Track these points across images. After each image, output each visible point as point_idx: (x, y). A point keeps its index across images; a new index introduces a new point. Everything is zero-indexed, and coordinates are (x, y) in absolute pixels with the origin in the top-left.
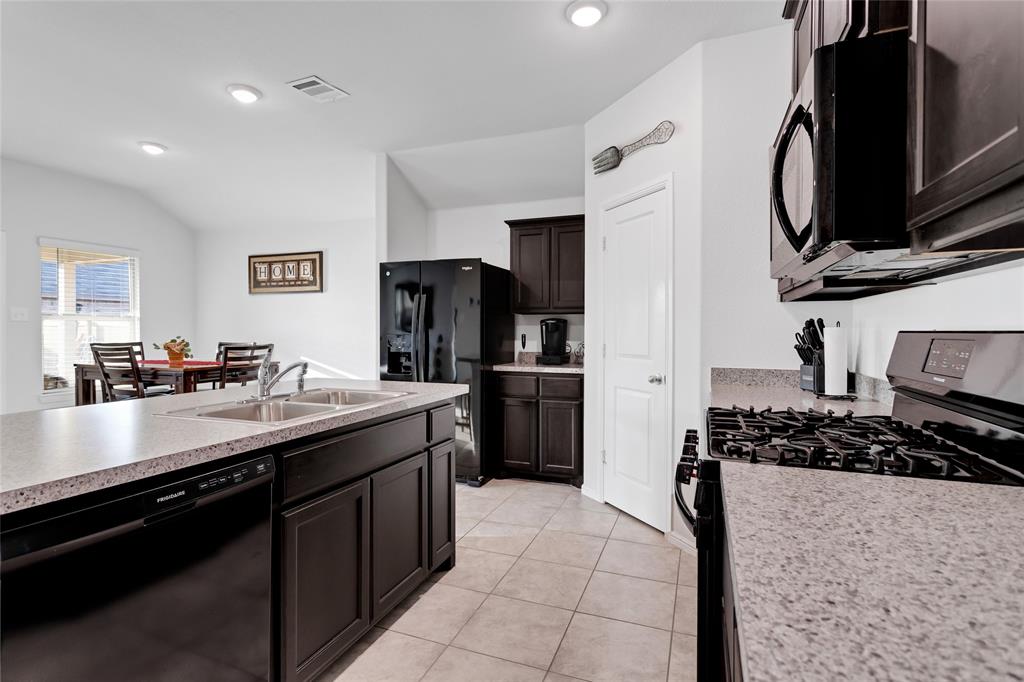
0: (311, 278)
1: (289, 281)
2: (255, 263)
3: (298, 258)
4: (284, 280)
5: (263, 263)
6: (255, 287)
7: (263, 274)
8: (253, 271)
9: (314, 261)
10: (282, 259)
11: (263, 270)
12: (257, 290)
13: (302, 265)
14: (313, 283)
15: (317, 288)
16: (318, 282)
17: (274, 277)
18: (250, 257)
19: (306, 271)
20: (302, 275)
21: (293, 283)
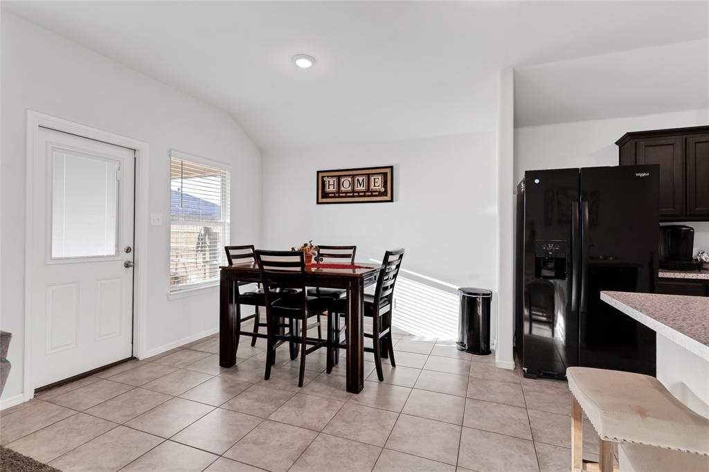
0: (383, 190)
1: (358, 192)
2: (323, 177)
3: (368, 173)
4: (353, 191)
5: (331, 176)
6: (323, 197)
7: (331, 187)
8: (321, 184)
9: (385, 174)
10: (352, 173)
11: (331, 183)
12: (325, 200)
13: (372, 179)
14: (384, 194)
15: (388, 198)
16: (386, 194)
17: (342, 189)
18: (318, 172)
19: (377, 183)
20: (372, 187)
21: (362, 194)
